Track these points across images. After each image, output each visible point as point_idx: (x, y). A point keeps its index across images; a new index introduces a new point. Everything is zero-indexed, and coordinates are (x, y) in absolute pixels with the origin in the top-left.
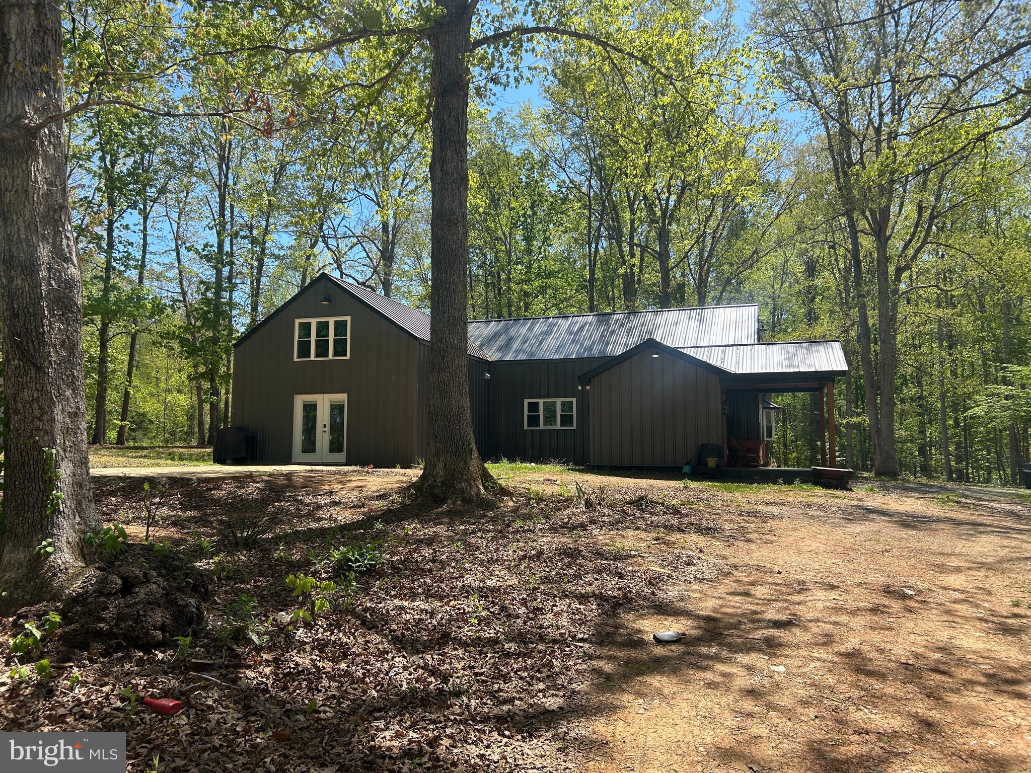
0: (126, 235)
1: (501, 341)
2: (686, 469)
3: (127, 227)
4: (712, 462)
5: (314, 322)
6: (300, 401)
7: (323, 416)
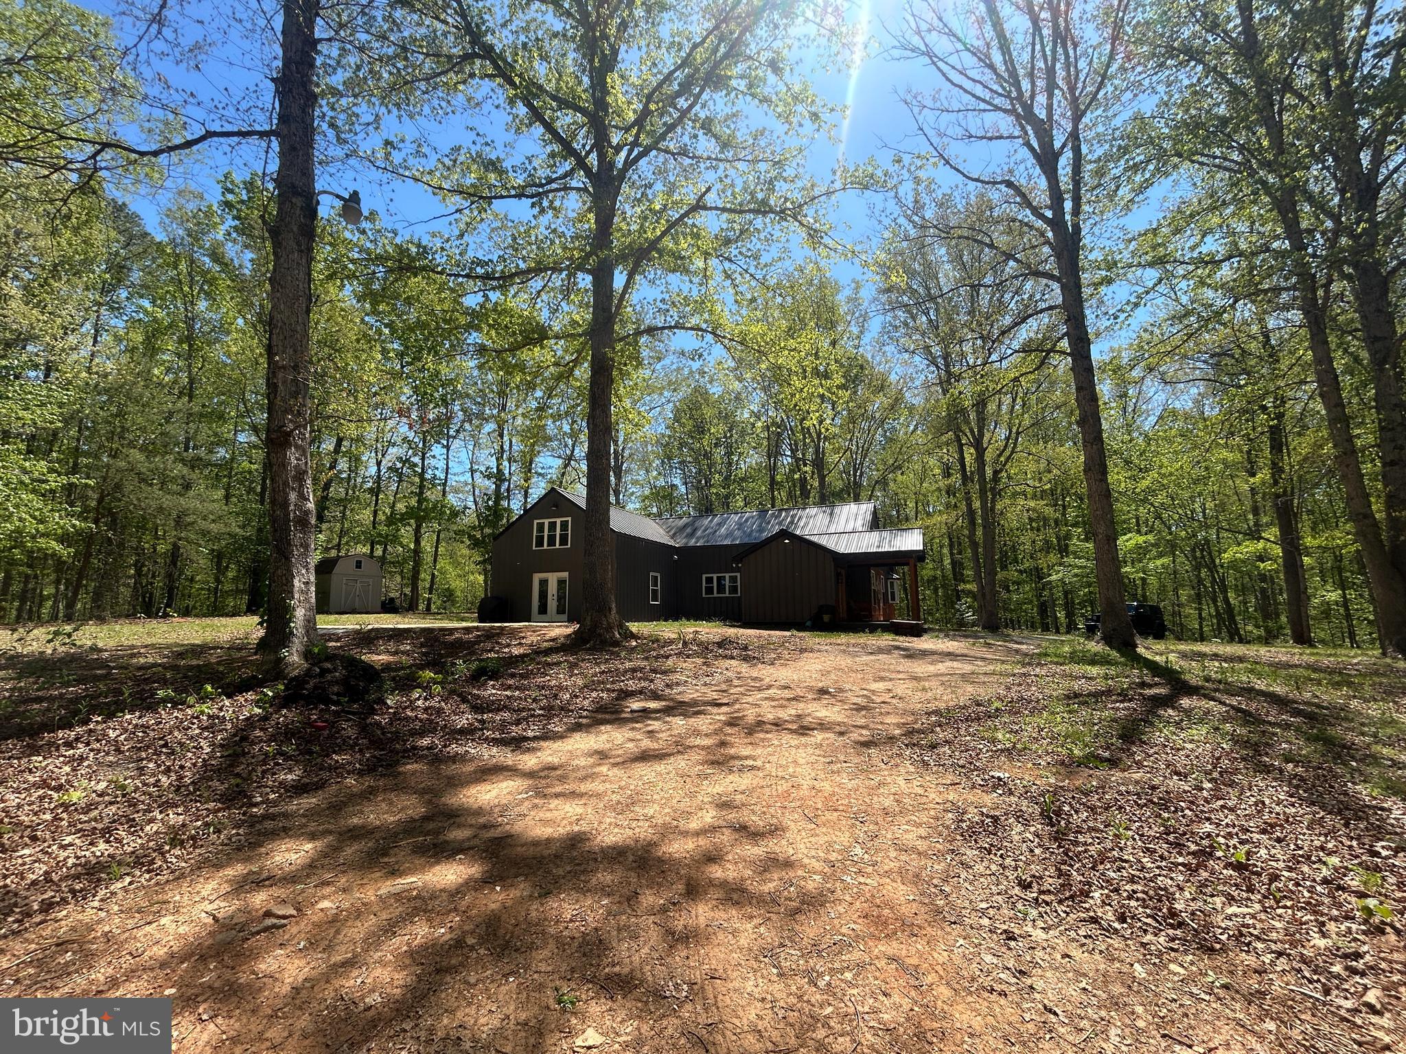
0: (433, 462)
1: (689, 530)
2: (808, 623)
3: (434, 457)
4: (826, 618)
5: (546, 522)
6: (537, 577)
7: (552, 589)
